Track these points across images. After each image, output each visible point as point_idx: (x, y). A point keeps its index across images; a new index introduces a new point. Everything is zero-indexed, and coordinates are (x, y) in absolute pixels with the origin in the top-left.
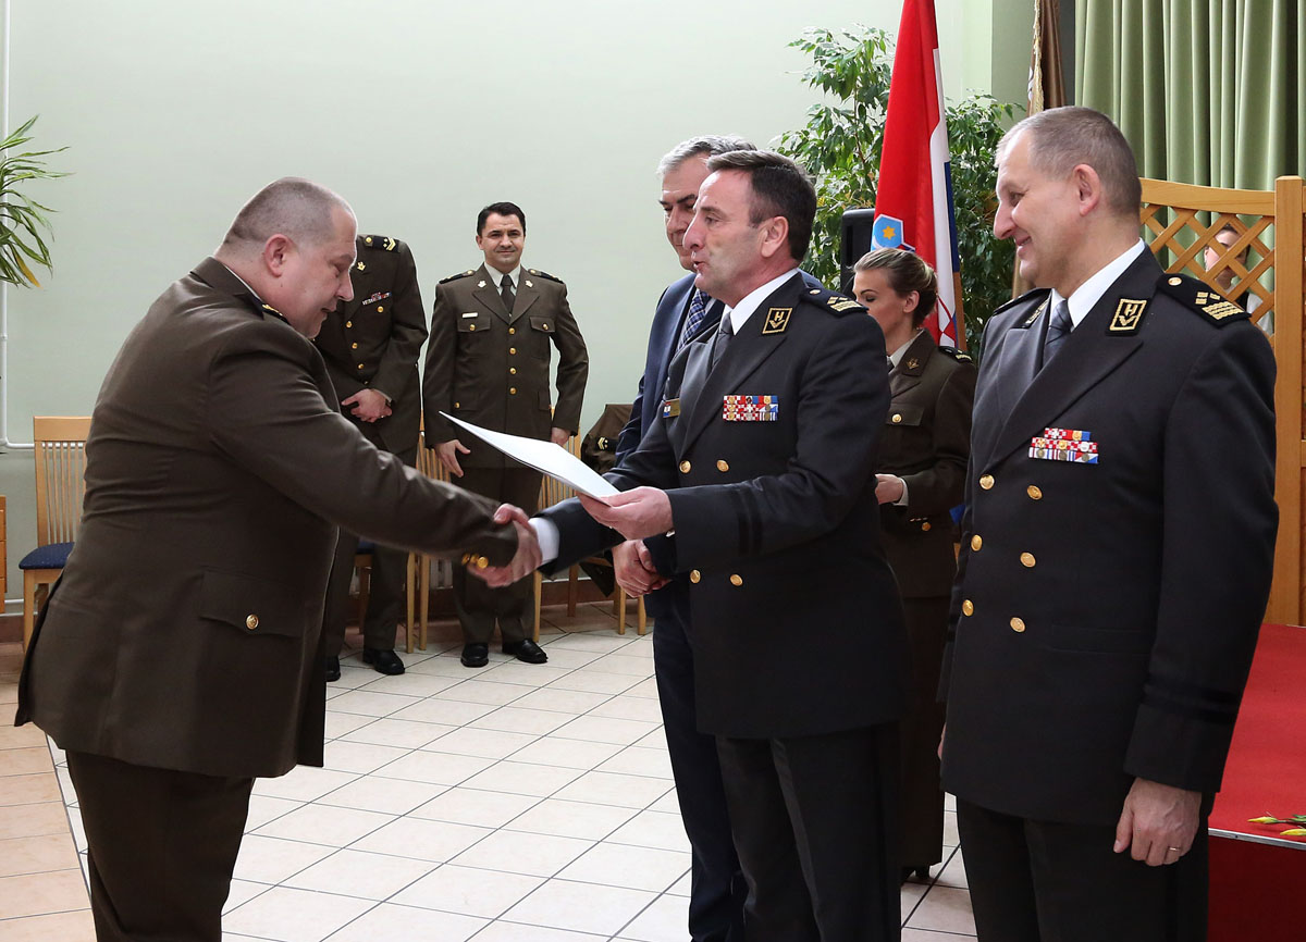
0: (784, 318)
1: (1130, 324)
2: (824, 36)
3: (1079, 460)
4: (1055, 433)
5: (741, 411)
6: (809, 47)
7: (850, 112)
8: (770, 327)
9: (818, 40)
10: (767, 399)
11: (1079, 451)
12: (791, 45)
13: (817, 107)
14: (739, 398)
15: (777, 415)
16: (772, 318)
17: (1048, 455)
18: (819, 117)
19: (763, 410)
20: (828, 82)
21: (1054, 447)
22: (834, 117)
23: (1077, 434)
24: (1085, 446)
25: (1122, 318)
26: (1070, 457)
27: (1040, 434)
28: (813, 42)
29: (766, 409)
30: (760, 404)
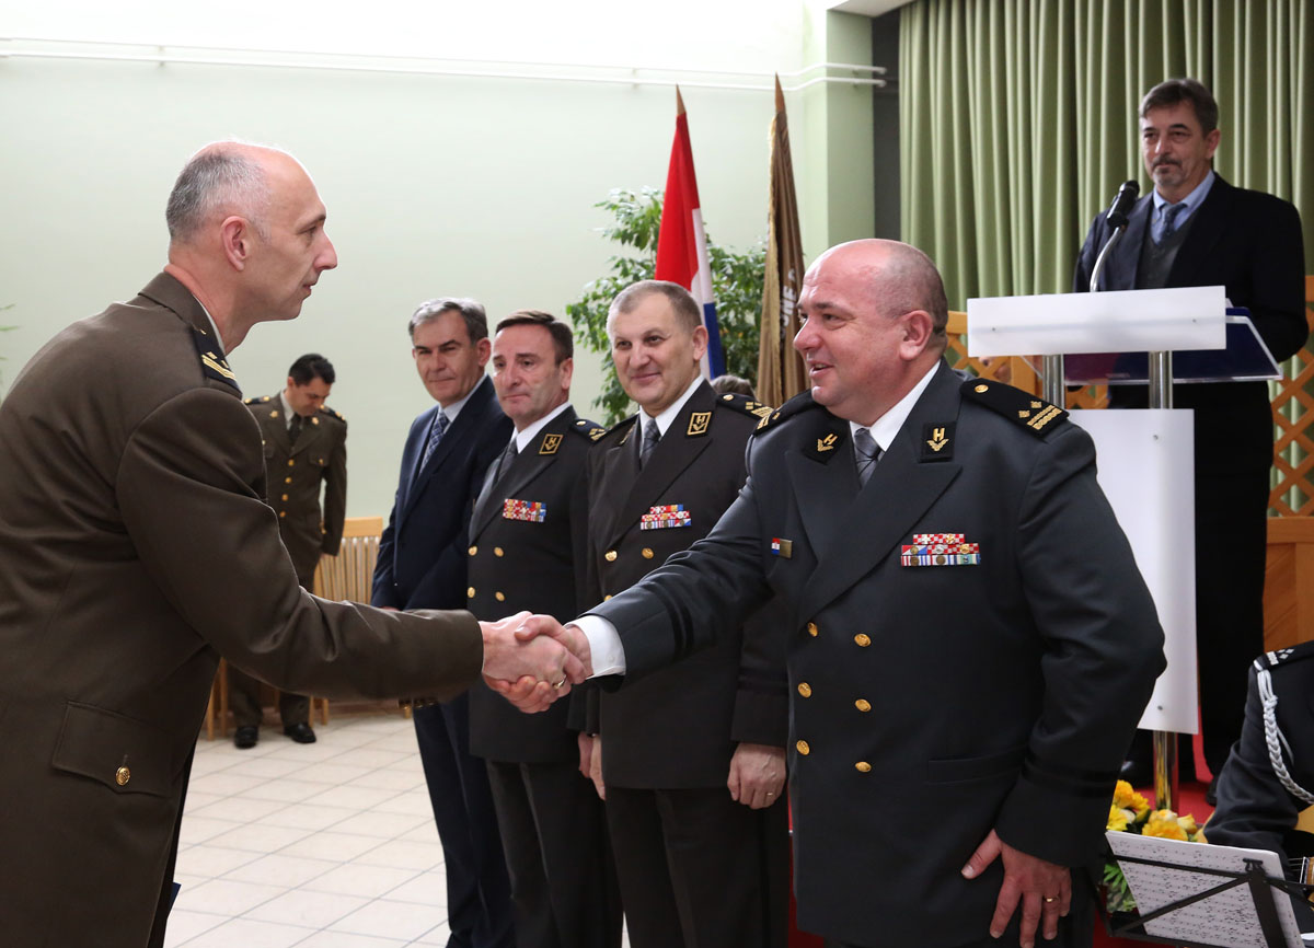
0: (556, 442)
1: (702, 429)
2: (627, 197)
3: (678, 525)
4: (658, 509)
5: (517, 512)
6: (613, 207)
7: (647, 260)
8: (545, 449)
9: (622, 201)
10: (538, 505)
11: (677, 519)
12: (597, 206)
13: (614, 258)
14: (516, 502)
15: (545, 518)
16: (547, 442)
17: (655, 525)
18: (617, 266)
19: (534, 513)
20: (624, 237)
21: (659, 519)
22: (629, 265)
23: (674, 507)
24: (681, 515)
25: (695, 426)
26: (671, 524)
27: (648, 512)
28: (616, 203)
29: (536, 513)
30: (533, 508)
